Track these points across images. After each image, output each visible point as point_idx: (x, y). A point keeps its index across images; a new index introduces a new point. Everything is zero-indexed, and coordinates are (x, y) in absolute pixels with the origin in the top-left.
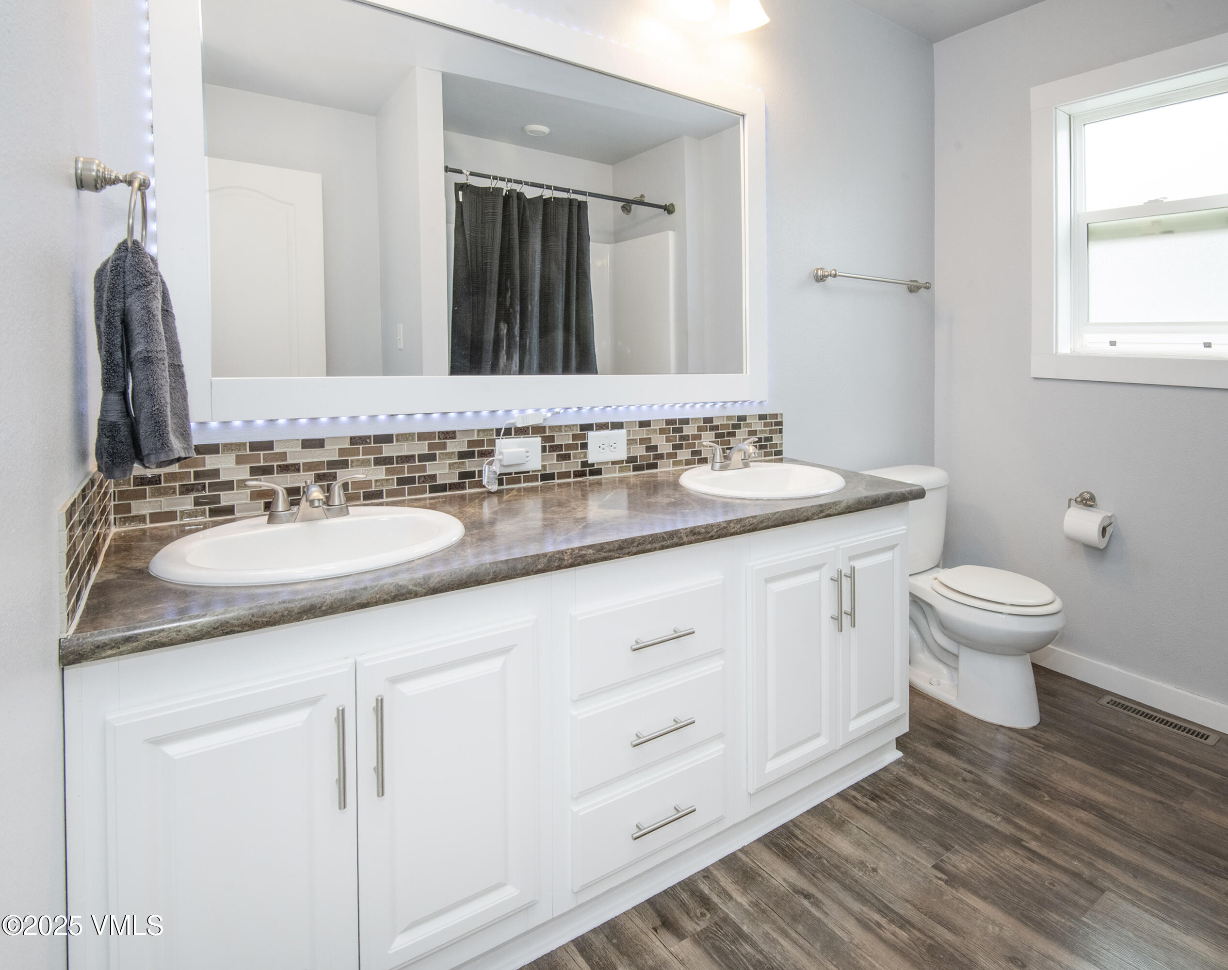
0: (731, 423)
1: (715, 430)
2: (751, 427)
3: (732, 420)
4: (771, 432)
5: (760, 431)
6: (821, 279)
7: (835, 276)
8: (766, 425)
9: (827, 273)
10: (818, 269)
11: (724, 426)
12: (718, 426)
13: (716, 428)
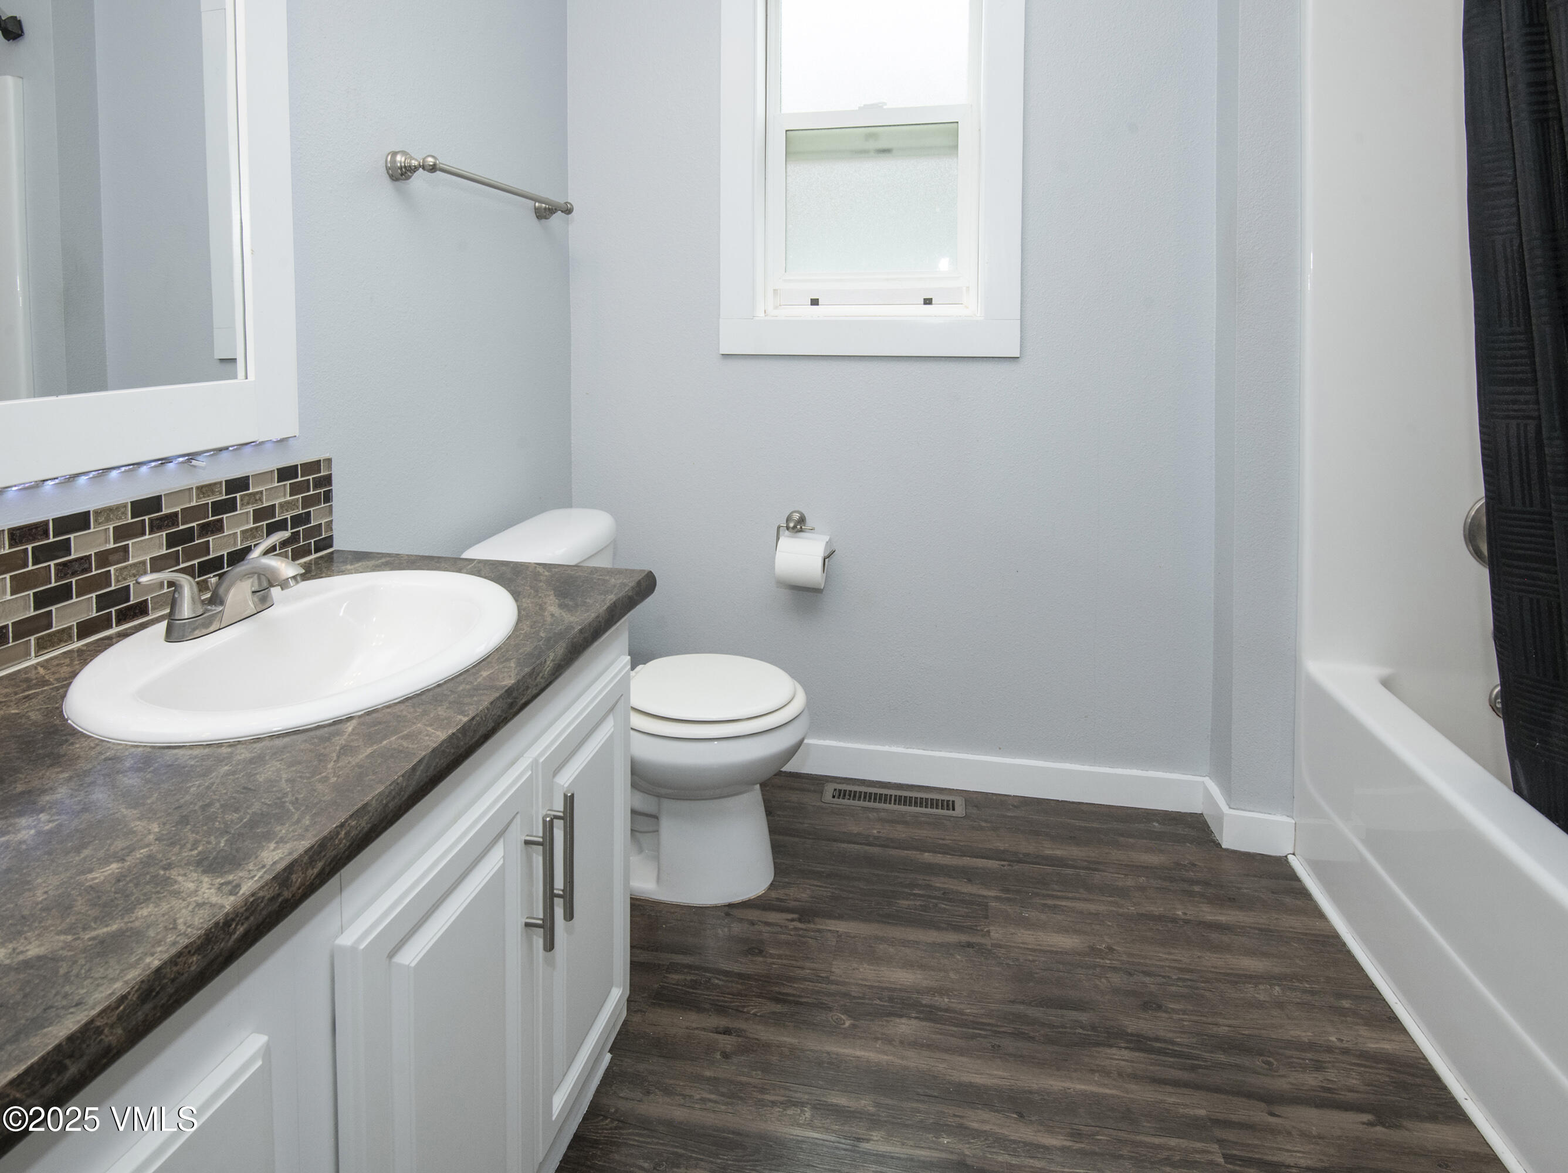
0: (209, 501)
1: (168, 527)
2: (261, 500)
3: (213, 492)
4: (308, 502)
5: (281, 505)
6: (402, 175)
7: (433, 169)
8: (295, 490)
9: (414, 163)
10: (394, 154)
11: (190, 513)
12: (176, 514)
13: (172, 519)
